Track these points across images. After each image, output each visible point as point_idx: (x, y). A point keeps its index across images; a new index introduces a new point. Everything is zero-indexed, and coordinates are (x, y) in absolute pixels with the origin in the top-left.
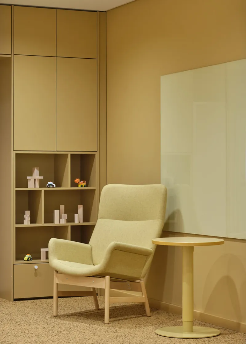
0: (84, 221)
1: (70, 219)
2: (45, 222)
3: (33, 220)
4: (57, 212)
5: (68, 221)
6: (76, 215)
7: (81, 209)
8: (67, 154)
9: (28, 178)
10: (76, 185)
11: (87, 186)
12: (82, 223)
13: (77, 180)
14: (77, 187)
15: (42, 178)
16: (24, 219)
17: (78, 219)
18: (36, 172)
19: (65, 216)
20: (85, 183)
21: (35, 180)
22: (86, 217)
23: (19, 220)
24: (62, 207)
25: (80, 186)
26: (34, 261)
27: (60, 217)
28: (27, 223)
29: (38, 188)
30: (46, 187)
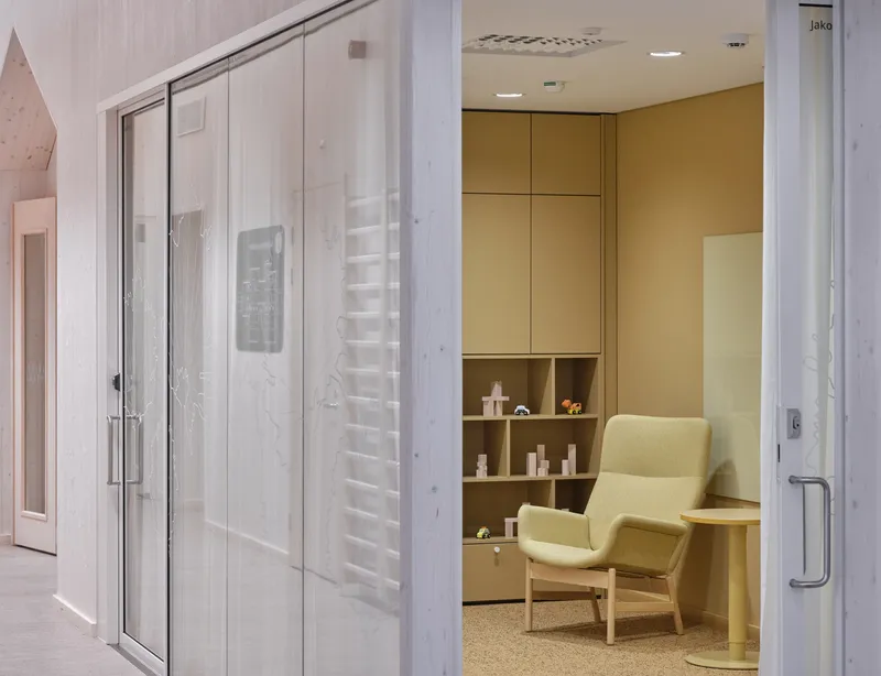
0: (578, 472)
1: (555, 469)
2: (512, 473)
3: (492, 471)
4: (532, 457)
5: (550, 472)
6: (564, 462)
7: (572, 451)
8: (550, 359)
9: (484, 399)
10: (565, 411)
11: (583, 411)
12: (574, 476)
13: (566, 403)
14: (567, 413)
15: (507, 399)
16: (477, 468)
17: (568, 469)
18: (497, 389)
19: (545, 464)
20: (580, 408)
21: (495, 402)
22: (582, 465)
23: (469, 469)
24: (541, 448)
25: (571, 412)
26: (492, 539)
27: (538, 466)
28: (482, 475)
29: (499, 416)
30: (512, 413)
